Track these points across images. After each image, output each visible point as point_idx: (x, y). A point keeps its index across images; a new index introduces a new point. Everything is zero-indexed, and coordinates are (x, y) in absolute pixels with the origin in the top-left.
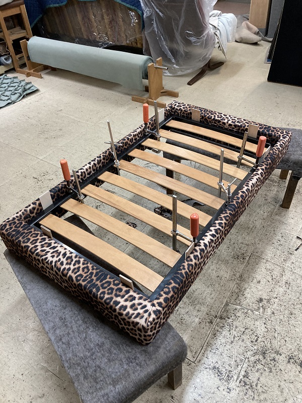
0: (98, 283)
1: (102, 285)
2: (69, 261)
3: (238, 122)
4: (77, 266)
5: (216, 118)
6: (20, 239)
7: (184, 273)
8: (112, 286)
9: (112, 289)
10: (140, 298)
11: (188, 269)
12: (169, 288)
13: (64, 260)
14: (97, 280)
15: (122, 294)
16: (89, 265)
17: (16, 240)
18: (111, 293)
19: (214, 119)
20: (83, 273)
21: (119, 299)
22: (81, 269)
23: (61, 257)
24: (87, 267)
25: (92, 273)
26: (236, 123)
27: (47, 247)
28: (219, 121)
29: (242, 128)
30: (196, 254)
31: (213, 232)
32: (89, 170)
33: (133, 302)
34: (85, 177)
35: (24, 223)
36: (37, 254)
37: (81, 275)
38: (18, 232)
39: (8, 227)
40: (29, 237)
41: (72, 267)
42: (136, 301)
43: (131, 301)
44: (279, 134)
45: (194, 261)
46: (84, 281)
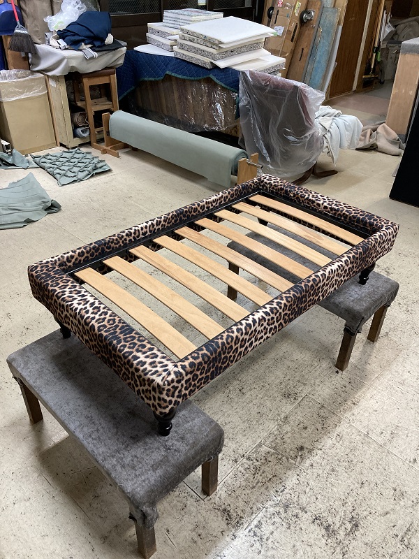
0: (122, 336)
1: (125, 339)
2: (96, 311)
3: (335, 205)
4: (103, 317)
5: (310, 198)
6: (49, 282)
7: (220, 343)
8: (135, 341)
9: (135, 344)
10: (163, 358)
11: (227, 340)
12: (198, 354)
13: (91, 310)
14: (121, 333)
15: (144, 350)
16: (116, 318)
17: (44, 282)
18: (133, 348)
19: (307, 198)
20: (107, 325)
21: (139, 354)
22: (106, 320)
23: (88, 305)
24: (114, 320)
25: (117, 326)
26: (333, 206)
27: (76, 294)
28: (313, 202)
29: (340, 212)
30: (240, 327)
31: (268, 310)
32: (144, 230)
33: (155, 359)
34: (138, 237)
35: (57, 268)
36: (63, 300)
37: (105, 326)
38: (49, 275)
39: (39, 269)
40: (59, 281)
41: (97, 317)
42: (158, 360)
43: (152, 358)
44: (383, 223)
45: (236, 333)
46: (106, 331)
